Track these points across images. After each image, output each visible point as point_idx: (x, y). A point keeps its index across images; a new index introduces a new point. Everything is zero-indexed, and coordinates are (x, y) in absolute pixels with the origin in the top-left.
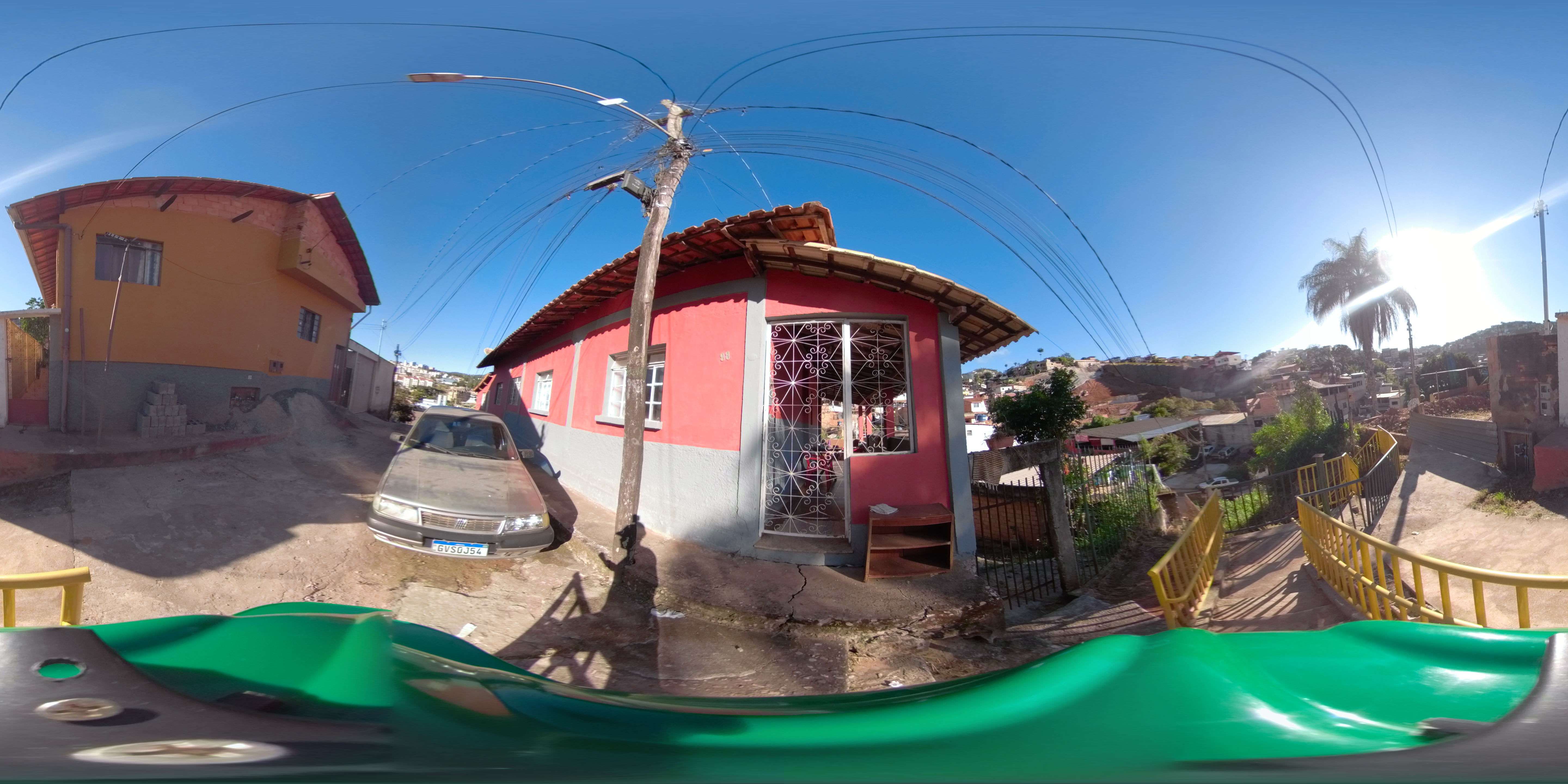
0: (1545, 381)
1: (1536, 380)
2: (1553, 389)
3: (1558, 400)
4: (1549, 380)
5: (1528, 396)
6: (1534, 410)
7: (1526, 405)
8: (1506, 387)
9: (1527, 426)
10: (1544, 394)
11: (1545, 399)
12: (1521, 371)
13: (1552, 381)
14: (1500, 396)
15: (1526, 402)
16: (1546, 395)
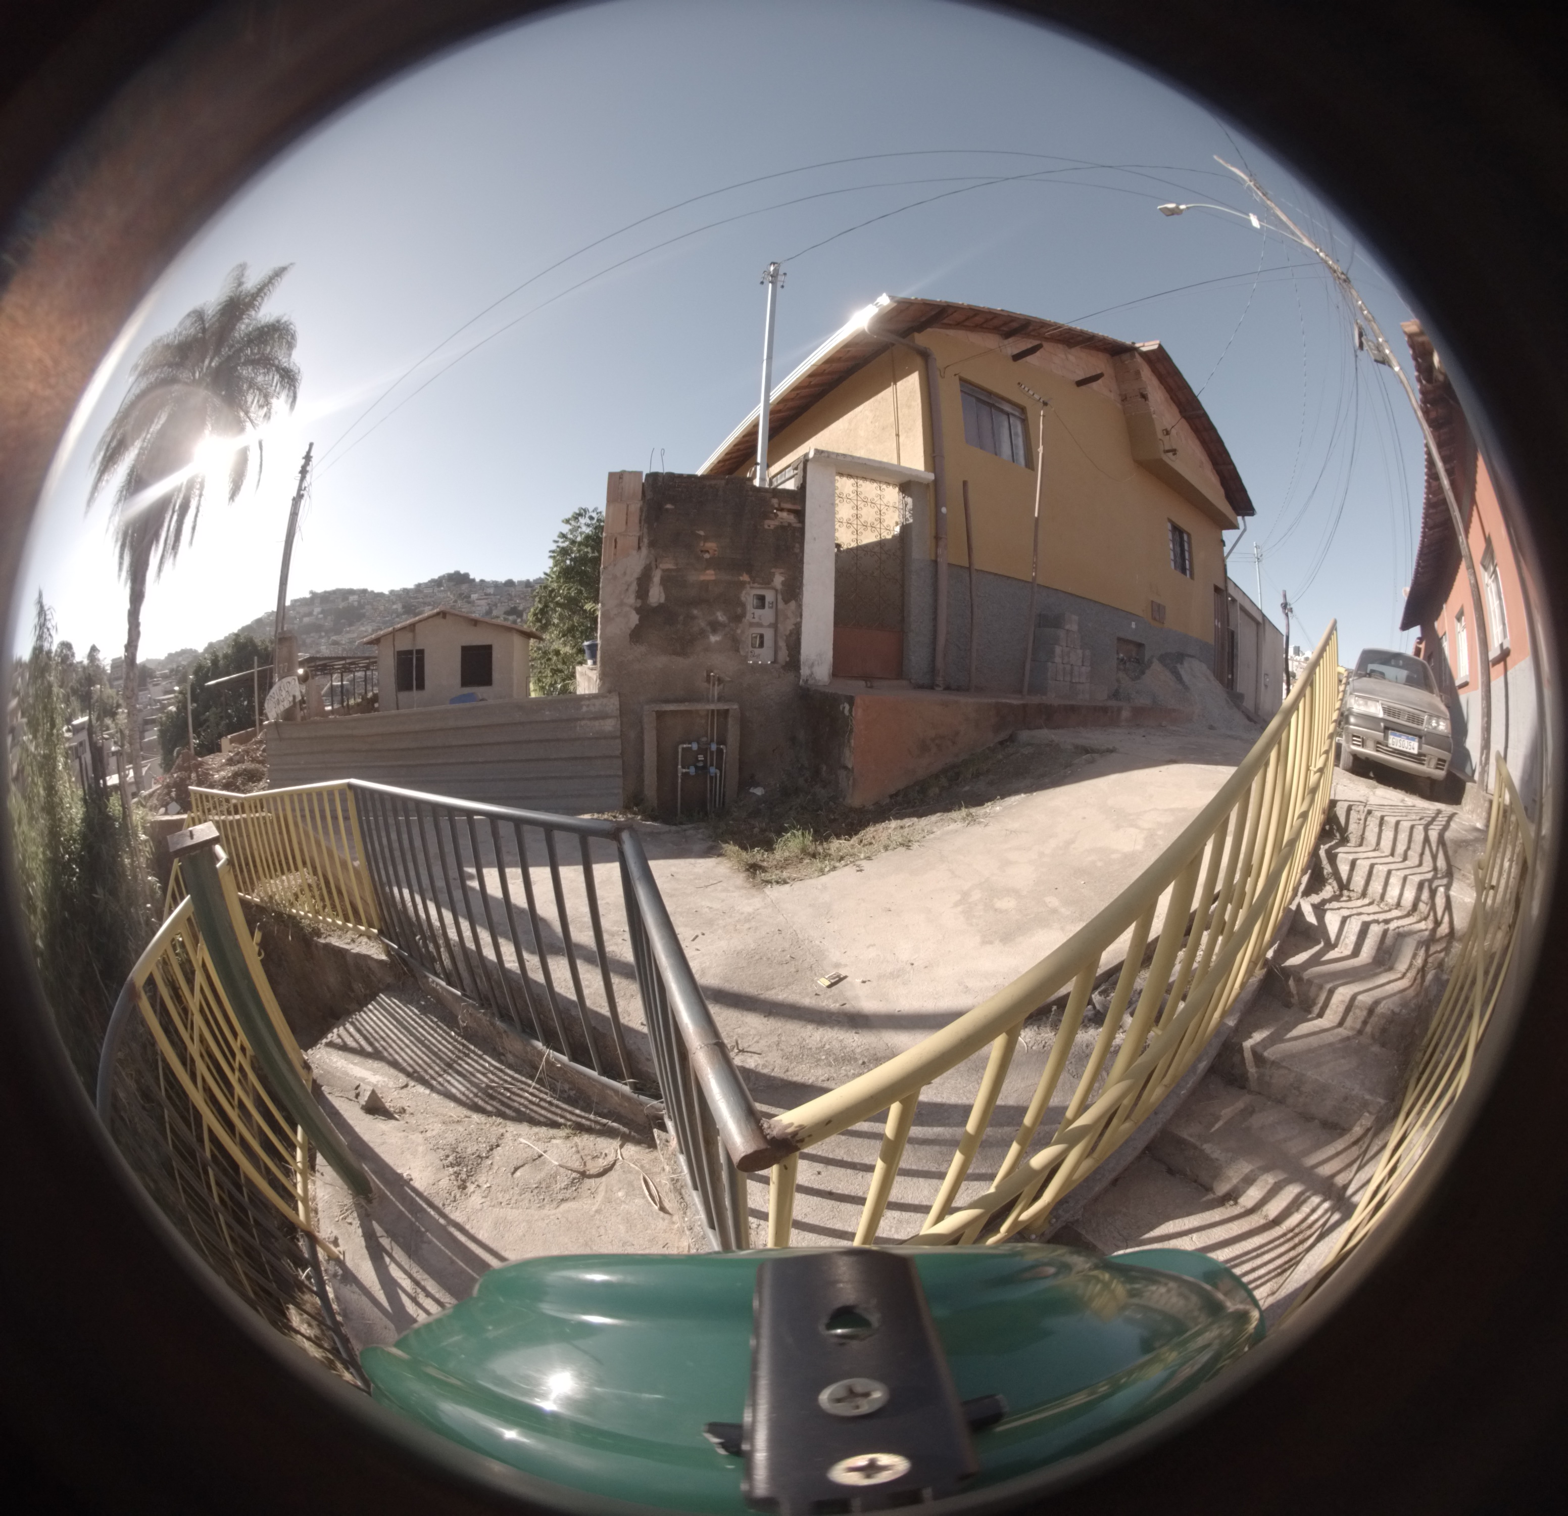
0: (767, 582)
1: (745, 578)
2: (786, 602)
3: (798, 628)
4: (778, 580)
5: (721, 617)
6: (737, 650)
7: (714, 639)
8: (656, 595)
9: (716, 690)
10: (759, 612)
11: (759, 625)
12: (707, 556)
13: (783, 583)
14: (634, 619)
15: (714, 631)
16: (767, 615)
